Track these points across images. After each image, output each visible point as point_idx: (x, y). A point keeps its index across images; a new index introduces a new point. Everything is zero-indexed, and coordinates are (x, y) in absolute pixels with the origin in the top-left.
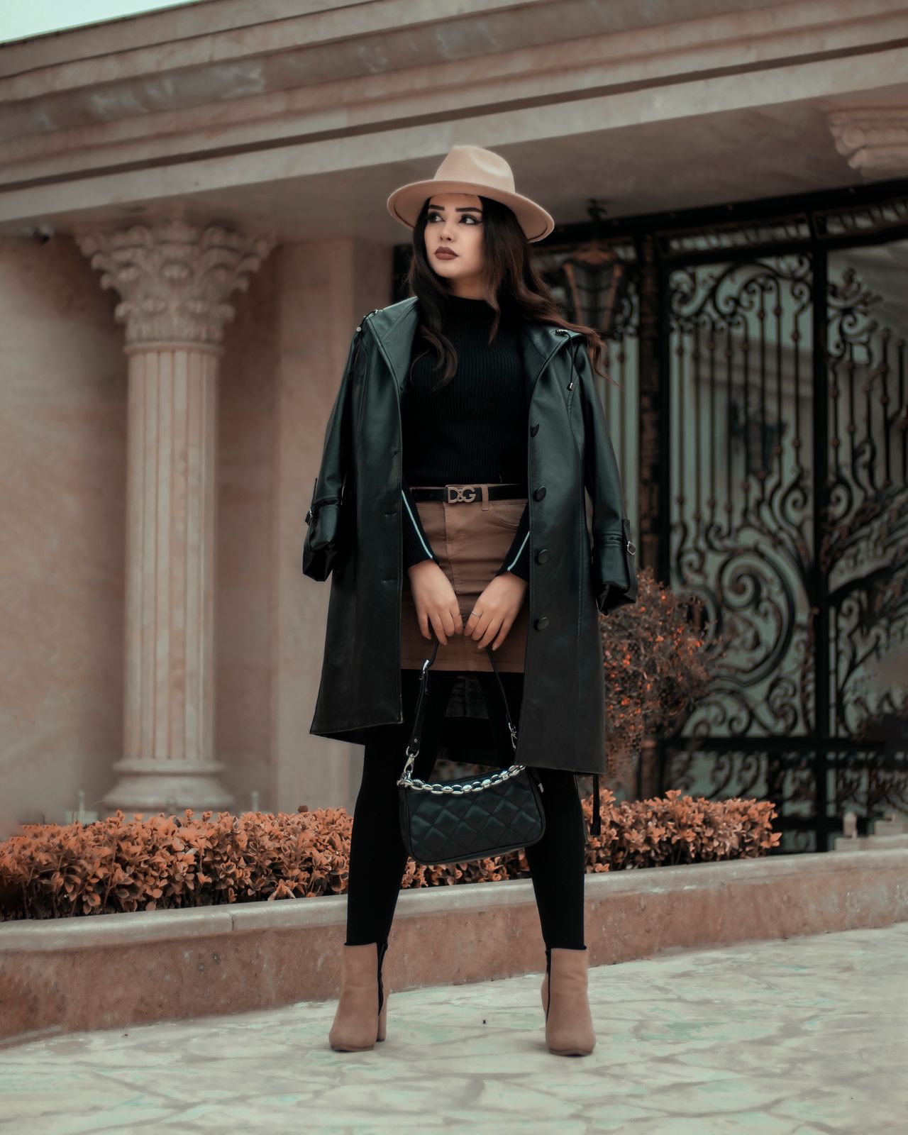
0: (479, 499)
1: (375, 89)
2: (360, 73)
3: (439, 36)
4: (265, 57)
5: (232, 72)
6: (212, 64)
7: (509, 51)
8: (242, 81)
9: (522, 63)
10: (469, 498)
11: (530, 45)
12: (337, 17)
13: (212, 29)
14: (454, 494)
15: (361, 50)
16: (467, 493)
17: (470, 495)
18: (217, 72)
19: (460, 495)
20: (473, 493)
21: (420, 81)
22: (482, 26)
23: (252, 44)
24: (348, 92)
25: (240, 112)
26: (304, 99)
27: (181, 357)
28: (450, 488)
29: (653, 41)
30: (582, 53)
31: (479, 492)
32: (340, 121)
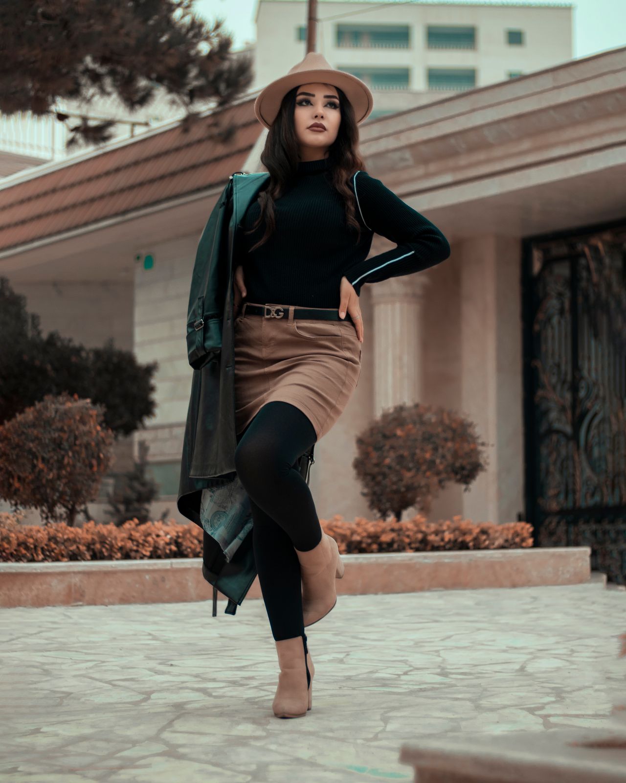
0: (286, 317)
1: (463, 161)
2: (454, 153)
3: (486, 132)
4: (411, 147)
5: (396, 156)
6: (387, 152)
7: (519, 139)
8: (403, 159)
9: (526, 145)
10: (278, 315)
11: (529, 135)
12: (441, 124)
13: (385, 133)
14: (269, 312)
15: (452, 141)
16: (277, 312)
17: (280, 313)
18: (390, 155)
19: (273, 313)
20: (281, 312)
21: (482, 156)
22: (504, 126)
23: (403, 141)
24: (451, 163)
25: (404, 175)
26: (432, 167)
27: (398, 306)
28: (267, 307)
29: (582, 131)
30: (552, 137)
31: (286, 312)
32: (448, 178)
